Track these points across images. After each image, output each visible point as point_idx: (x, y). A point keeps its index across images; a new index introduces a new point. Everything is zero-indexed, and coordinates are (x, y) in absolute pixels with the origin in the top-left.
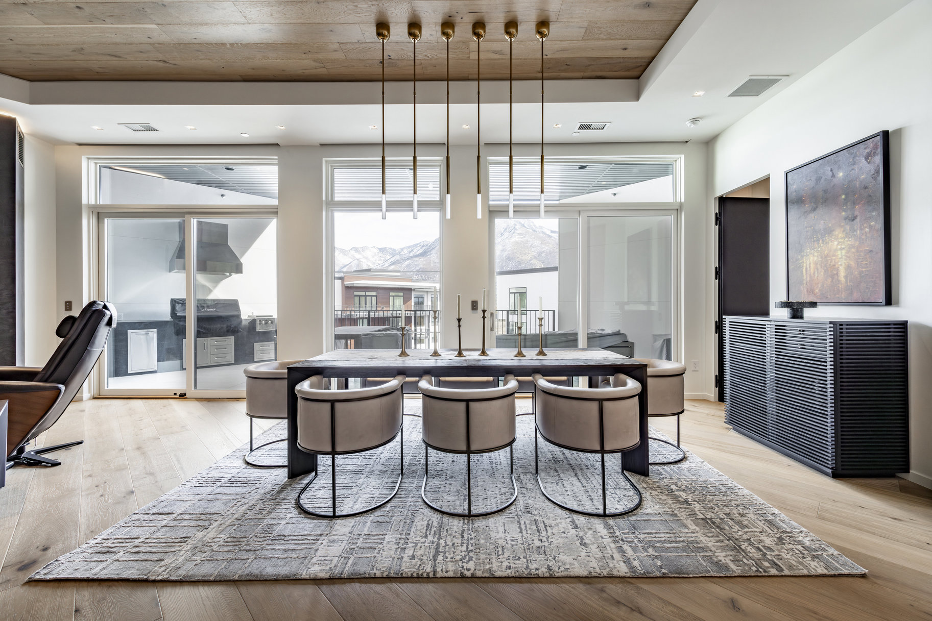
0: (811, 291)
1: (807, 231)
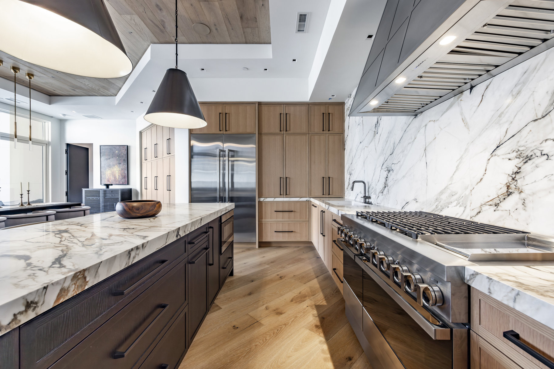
0: (108, 181)
1: (107, 164)
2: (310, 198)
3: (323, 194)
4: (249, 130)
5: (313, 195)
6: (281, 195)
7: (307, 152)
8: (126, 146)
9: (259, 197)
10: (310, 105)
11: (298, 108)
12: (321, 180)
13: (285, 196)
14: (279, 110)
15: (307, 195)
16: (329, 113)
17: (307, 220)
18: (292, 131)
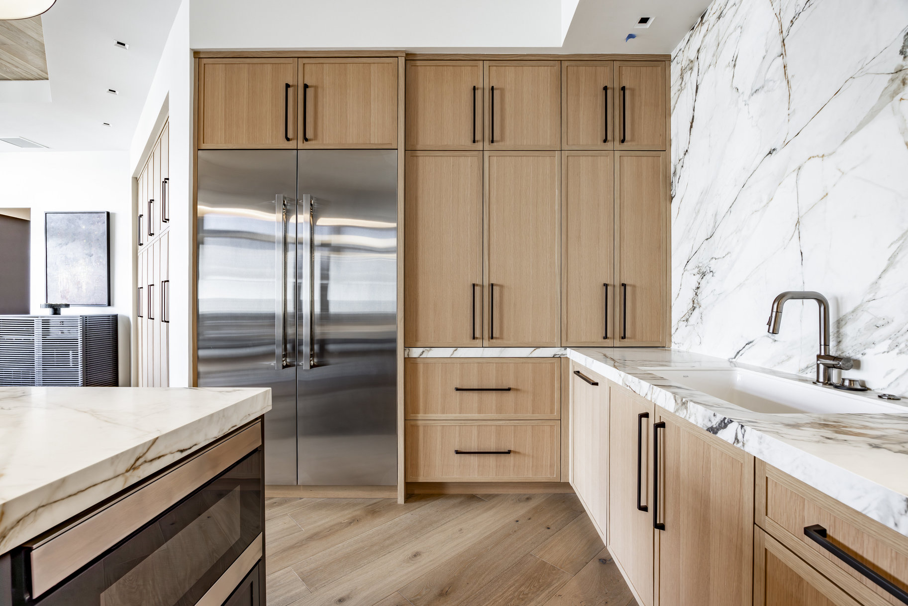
0: (63, 297)
1: (61, 257)
2: (566, 348)
3: (606, 337)
4: (376, 139)
5: (573, 338)
6: (474, 338)
7: (557, 207)
8: (106, 214)
9: (408, 346)
10: (565, 64)
11: (527, 72)
12: (601, 291)
13: (486, 343)
14: (469, 77)
15: (557, 340)
16: (623, 89)
17: (556, 414)
18: (508, 143)
